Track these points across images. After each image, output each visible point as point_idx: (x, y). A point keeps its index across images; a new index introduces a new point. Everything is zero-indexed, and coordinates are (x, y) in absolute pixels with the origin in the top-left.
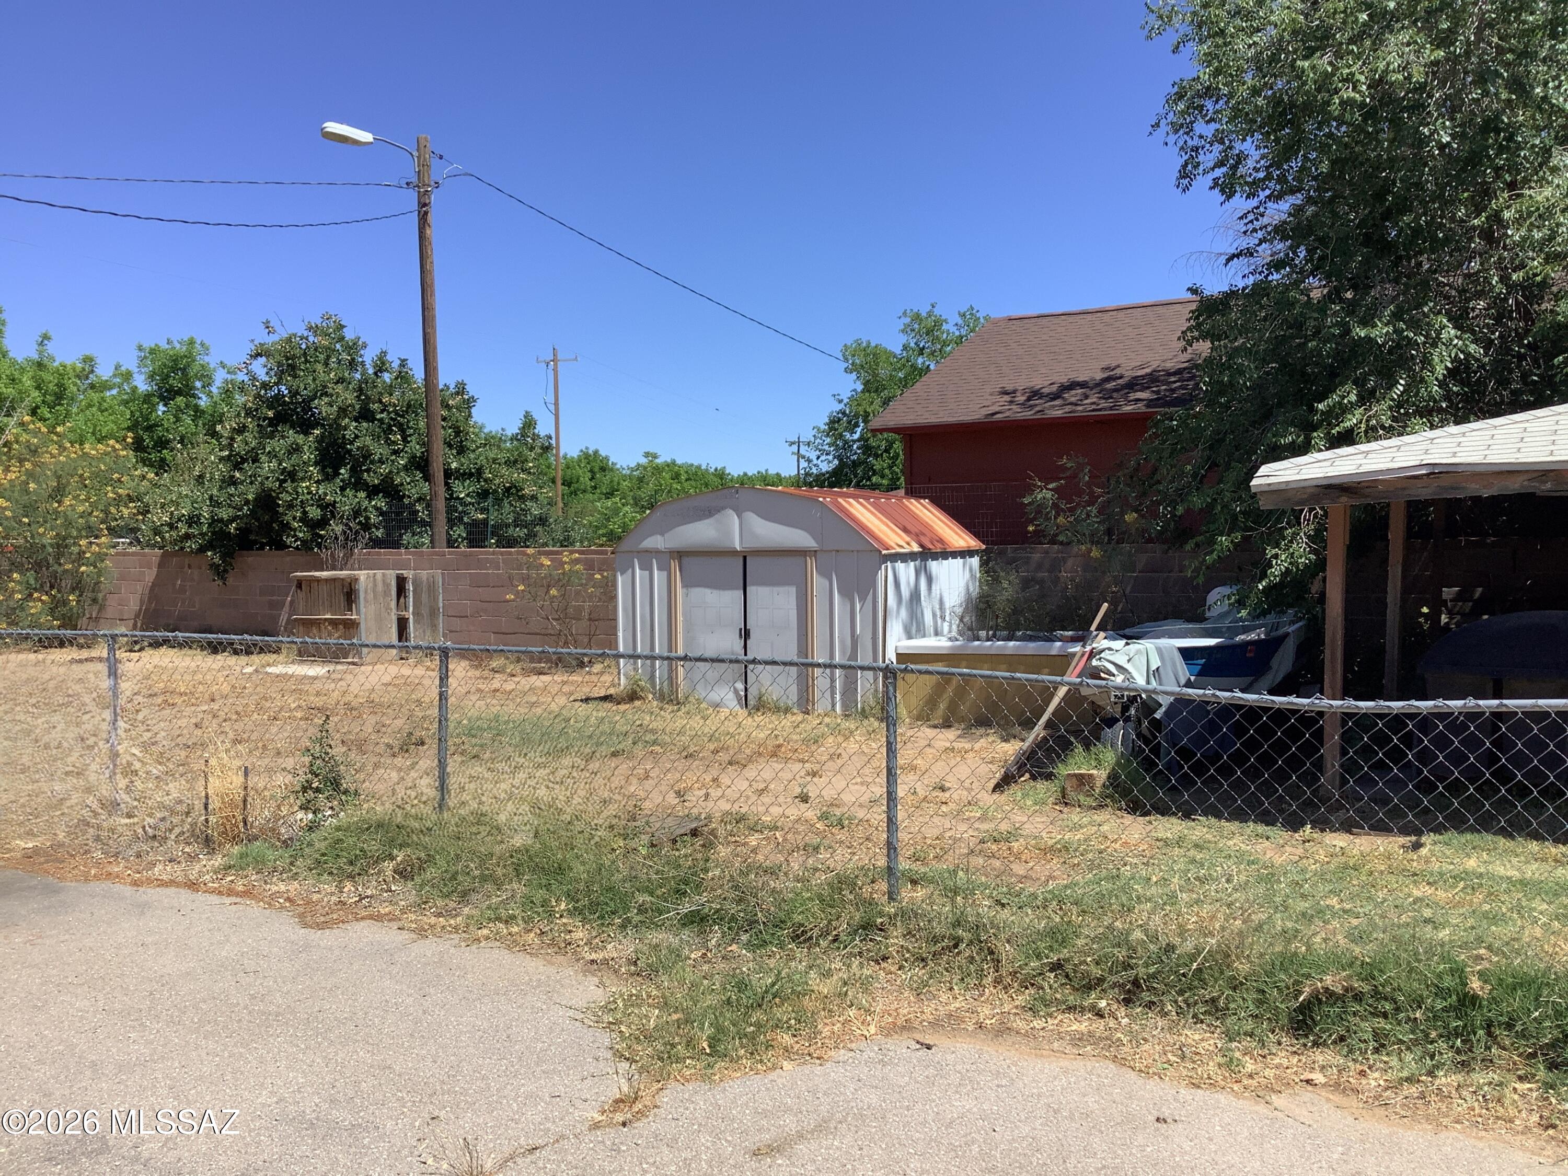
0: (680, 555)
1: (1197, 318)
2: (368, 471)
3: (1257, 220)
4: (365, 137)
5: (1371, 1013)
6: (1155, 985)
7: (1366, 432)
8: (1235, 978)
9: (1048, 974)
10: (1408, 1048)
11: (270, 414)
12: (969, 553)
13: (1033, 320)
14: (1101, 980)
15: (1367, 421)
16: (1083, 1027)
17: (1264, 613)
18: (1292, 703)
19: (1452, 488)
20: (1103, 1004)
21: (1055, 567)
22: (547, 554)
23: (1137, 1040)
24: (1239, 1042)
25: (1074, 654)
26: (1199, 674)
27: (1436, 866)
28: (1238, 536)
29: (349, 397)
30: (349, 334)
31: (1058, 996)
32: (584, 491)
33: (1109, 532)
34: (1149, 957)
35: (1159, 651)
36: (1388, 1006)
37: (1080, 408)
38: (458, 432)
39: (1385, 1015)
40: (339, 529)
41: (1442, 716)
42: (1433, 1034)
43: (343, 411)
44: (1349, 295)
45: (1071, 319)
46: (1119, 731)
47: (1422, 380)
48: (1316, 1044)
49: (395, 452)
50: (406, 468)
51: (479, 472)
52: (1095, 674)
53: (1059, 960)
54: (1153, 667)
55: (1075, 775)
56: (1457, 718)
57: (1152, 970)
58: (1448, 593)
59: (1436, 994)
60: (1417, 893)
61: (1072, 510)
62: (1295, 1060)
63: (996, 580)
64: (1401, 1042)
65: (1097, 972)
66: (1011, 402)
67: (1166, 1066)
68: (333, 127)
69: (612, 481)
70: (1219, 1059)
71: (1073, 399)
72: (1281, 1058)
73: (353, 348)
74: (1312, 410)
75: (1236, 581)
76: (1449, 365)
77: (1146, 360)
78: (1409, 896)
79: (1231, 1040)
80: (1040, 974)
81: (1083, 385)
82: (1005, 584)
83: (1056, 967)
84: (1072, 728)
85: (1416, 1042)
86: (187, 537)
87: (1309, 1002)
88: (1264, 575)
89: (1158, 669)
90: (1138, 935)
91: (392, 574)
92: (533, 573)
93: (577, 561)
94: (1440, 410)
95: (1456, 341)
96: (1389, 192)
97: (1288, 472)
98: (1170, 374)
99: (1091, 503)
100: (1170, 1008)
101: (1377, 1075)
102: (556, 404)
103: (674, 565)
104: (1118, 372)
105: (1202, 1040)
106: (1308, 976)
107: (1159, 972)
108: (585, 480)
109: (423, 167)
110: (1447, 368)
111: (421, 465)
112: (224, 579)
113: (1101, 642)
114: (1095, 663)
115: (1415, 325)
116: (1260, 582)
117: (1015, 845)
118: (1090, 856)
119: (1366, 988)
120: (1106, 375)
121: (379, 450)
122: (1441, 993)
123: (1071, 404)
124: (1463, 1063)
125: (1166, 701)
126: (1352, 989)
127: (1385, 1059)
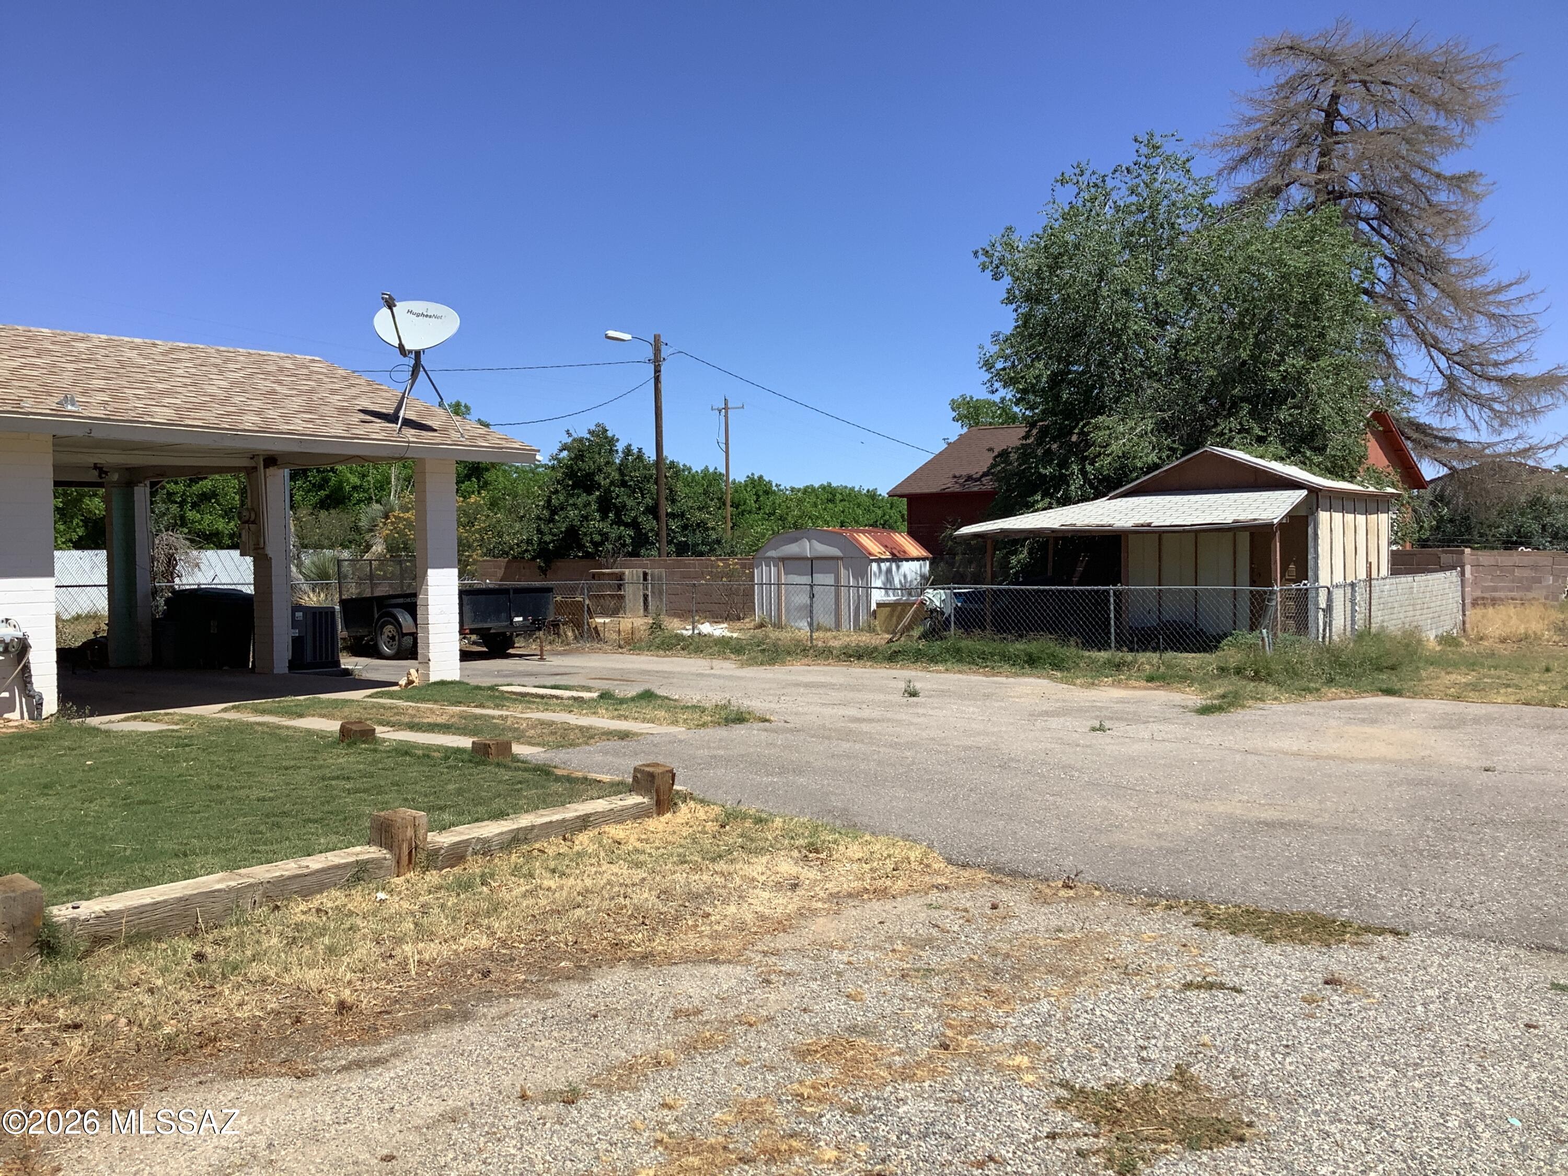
0: (783, 559)
2: (625, 515)
4: (627, 337)
11: (570, 483)
12: (924, 559)
13: (991, 431)
22: (721, 560)
29: (616, 475)
30: (610, 434)
32: (750, 512)
35: (945, 593)
37: (986, 487)
38: (671, 491)
40: (610, 547)
43: (612, 483)
49: (639, 503)
50: (644, 513)
51: (683, 515)
66: (957, 482)
68: (611, 333)
69: (774, 503)
71: (986, 482)
73: (612, 441)
81: (992, 474)
86: (526, 551)
91: (641, 571)
92: (714, 570)
93: (737, 563)
102: (727, 444)
103: (781, 564)
108: (751, 502)
109: (657, 351)
111: (653, 511)
112: (546, 575)
121: (630, 503)
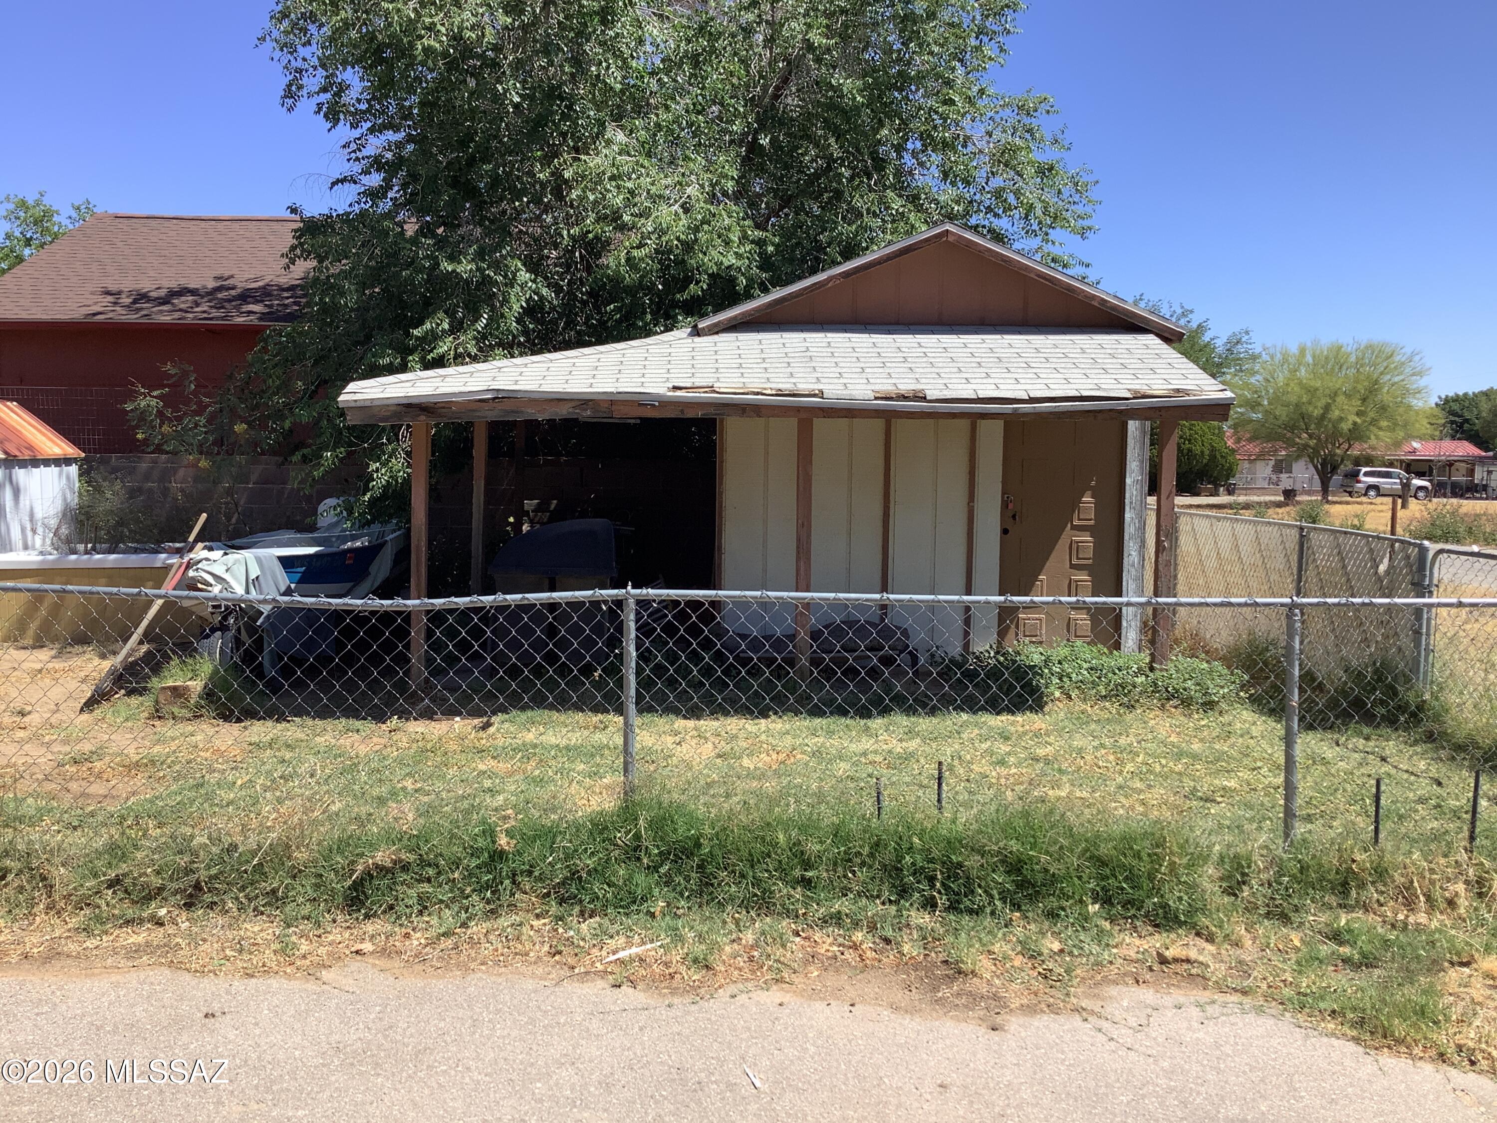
1: (299, 237)
3: (360, 150)
5: (417, 880)
6: (217, 886)
7: (455, 358)
8: (295, 867)
9: (105, 892)
10: (447, 906)
12: (66, 461)
13: (143, 221)
14: (161, 889)
15: (456, 349)
16: (140, 938)
17: (368, 523)
18: (347, 605)
19: (513, 412)
20: (163, 912)
21: (165, 476)
23: (194, 941)
24: (297, 927)
25: (171, 566)
26: (299, 582)
27: (500, 742)
28: (342, 451)
31: (116, 912)
33: (219, 442)
34: (211, 860)
35: (259, 560)
36: (431, 872)
37: (191, 315)
39: (429, 880)
41: (477, 610)
42: (468, 890)
44: (440, 231)
45: (183, 224)
46: (217, 641)
47: (503, 316)
48: (367, 916)
52: (192, 585)
53: (117, 876)
54: (253, 576)
55: (169, 688)
56: (489, 611)
57: (213, 871)
58: (531, 505)
59: (472, 855)
60: (482, 767)
61: (179, 419)
62: (347, 934)
63: (98, 490)
64: (442, 901)
65: (157, 882)
66: (115, 303)
67: (223, 962)
70: (276, 946)
71: (183, 306)
72: (335, 935)
74: (408, 335)
75: (343, 492)
76: (524, 304)
77: (259, 274)
78: (474, 770)
79: (289, 926)
80: (97, 893)
81: (193, 292)
82: (109, 494)
83: (112, 884)
84: (179, 641)
85: (453, 900)
87: (362, 879)
88: (366, 489)
89: (257, 578)
90: (201, 839)
94: (520, 344)
95: (530, 284)
96: (472, 140)
97: (373, 390)
98: (284, 290)
99: (199, 413)
100: (231, 905)
101: (419, 935)
104: (230, 282)
105: (262, 930)
106: (362, 855)
107: (221, 872)
110: (522, 307)
113: (200, 552)
114: (191, 573)
115: (497, 265)
116: (364, 494)
117: (98, 765)
118: (177, 768)
119: (411, 857)
120: (218, 284)
122: (475, 853)
123: (180, 310)
124: (492, 911)
125: (266, 609)
126: (401, 861)
127: (427, 919)
